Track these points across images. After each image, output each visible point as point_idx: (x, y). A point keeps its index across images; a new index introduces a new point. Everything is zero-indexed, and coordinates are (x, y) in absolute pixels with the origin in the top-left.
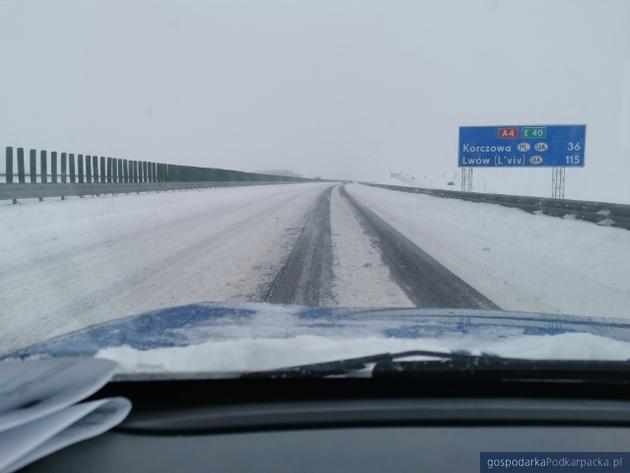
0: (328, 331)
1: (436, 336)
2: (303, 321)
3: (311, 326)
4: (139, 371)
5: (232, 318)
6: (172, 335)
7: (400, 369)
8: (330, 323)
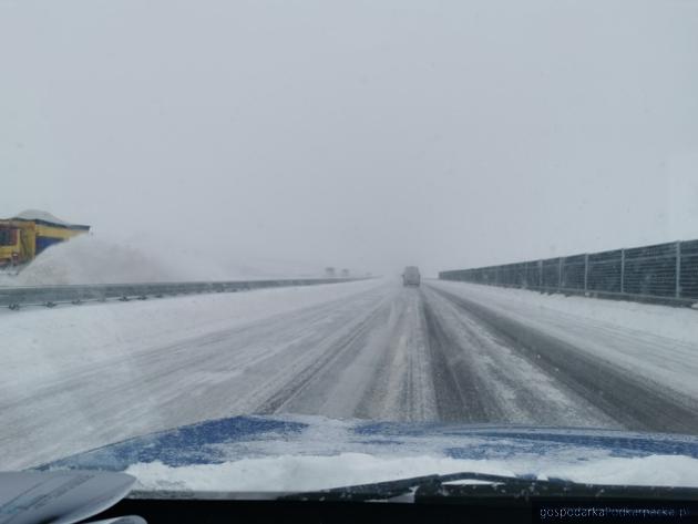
0: (383, 448)
1: (505, 457)
2: (357, 437)
3: (365, 443)
4: (159, 488)
5: (280, 433)
6: (209, 451)
7: (445, 494)
8: (388, 439)
